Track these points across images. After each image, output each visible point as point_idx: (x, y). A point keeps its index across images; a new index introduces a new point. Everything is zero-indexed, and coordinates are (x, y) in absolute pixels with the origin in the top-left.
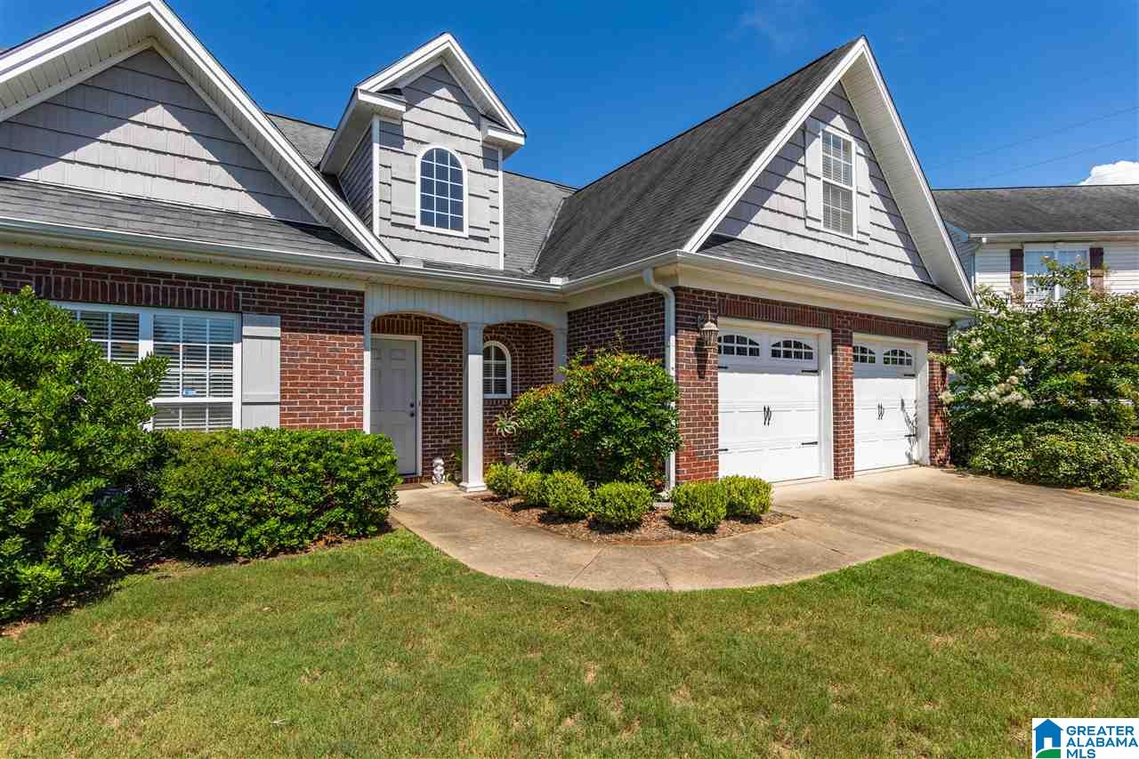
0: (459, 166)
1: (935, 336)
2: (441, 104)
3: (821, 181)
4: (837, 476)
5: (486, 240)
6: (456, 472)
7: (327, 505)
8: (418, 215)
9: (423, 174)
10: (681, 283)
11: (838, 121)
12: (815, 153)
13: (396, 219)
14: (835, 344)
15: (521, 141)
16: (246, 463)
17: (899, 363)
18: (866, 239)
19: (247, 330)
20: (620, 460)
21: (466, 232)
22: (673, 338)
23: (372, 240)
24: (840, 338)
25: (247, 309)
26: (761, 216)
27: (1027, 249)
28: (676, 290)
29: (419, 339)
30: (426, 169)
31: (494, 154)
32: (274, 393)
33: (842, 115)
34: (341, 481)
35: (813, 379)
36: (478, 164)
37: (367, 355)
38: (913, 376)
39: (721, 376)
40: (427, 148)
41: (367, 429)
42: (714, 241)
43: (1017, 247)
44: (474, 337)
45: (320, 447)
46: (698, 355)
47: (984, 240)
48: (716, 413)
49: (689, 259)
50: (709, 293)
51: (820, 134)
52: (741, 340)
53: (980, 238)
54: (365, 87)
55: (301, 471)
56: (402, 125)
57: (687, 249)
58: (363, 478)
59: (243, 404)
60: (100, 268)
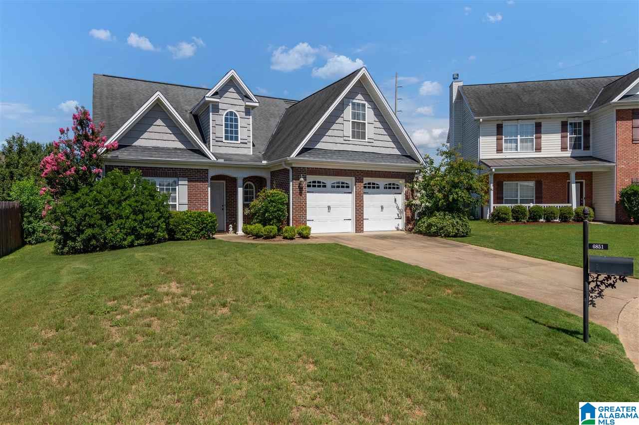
0: (237, 116)
1: (409, 177)
2: (232, 94)
3: (351, 122)
4: (357, 231)
5: (246, 143)
6: (235, 229)
7: (202, 230)
8: (224, 137)
9: (225, 121)
10: (293, 166)
11: (360, 96)
12: (348, 112)
13: (217, 139)
14: (356, 182)
15: (257, 104)
16: (185, 218)
17: (392, 188)
18: (371, 141)
19: (180, 183)
20: (270, 220)
21: (239, 142)
22: (291, 183)
23: (210, 153)
24: (359, 180)
25: (179, 176)
26: (325, 139)
27: (505, 124)
28: (292, 168)
29: (224, 182)
30: (226, 120)
31: (248, 111)
32: (186, 201)
33: (361, 94)
34: (205, 224)
35: (350, 195)
36: (243, 114)
37: (209, 188)
38: (400, 194)
39: (308, 194)
40: (226, 112)
41: (209, 211)
42: (304, 150)
43: (500, 122)
44: (240, 182)
45: (200, 215)
46: (300, 189)
47: (481, 120)
48: (306, 207)
49: (293, 159)
50: (304, 168)
51: (351, 104)
52: (319, 182)
53: (479, 119)
54: (207, 96)
55: (196, 220)
56: (218, 105)
57: (292, 156)
58: (209, 223)
59: (179, 204)
60: (154, 168)
